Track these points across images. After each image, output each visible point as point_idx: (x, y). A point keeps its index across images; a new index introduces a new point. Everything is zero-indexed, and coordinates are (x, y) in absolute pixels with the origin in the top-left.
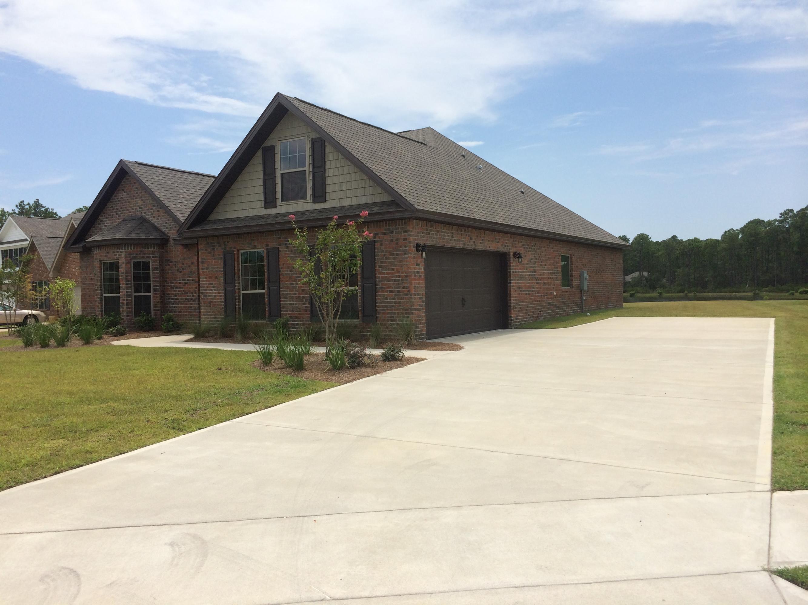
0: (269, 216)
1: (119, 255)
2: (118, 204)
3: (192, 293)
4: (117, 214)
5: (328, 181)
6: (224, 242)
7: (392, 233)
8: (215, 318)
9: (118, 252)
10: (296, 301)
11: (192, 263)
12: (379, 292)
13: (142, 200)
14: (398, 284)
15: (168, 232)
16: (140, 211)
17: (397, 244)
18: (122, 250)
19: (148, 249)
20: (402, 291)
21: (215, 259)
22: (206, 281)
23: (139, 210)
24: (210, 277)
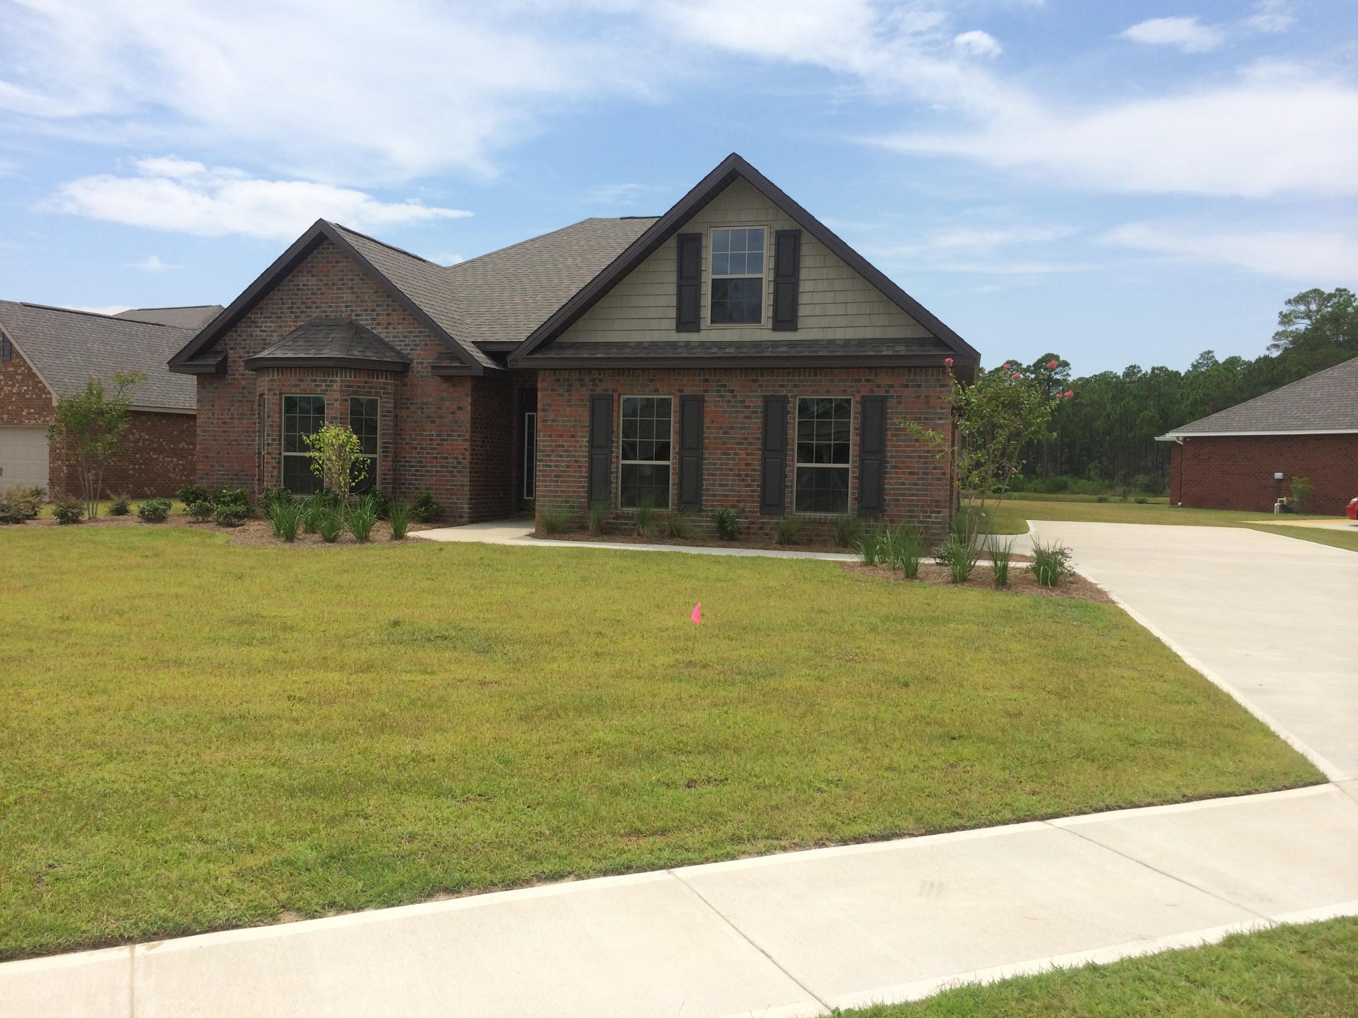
0: (688, 344)
1: (327, 386)
2: (297, 294)
3: (457, 458)
4: (291, 313)
5: (803, 299)
6: (593, 380)
7: (919, 386)
8: (567, 502)
9: (325, 381)
10: (734, 480)
11: (460, 408)
12: (890, 473)
13: (353, 293)
14: (926, 463)
15: (409, 351)
16: (347, 311)
17: (927, 403)
18: (335, 378)
19: (377, 378)
20: (932, 474)
21: (570, 406)
22: (551, 441)
23: (344, 309)
24: (560, 436)
